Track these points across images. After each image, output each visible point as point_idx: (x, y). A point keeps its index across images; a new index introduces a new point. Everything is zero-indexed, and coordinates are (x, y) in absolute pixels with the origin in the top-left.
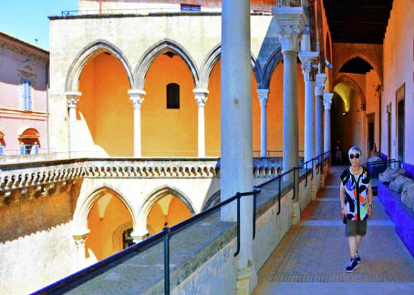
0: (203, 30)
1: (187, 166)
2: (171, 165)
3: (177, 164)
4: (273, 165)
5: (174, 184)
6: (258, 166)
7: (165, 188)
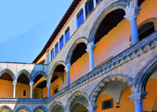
0: (17, 67)
1: (11, 100)
2: (7, 100)
3: (9, 100)
4: (35, 100)
5: (7, 105)
6: (31, 101)
7: (4, 106)
